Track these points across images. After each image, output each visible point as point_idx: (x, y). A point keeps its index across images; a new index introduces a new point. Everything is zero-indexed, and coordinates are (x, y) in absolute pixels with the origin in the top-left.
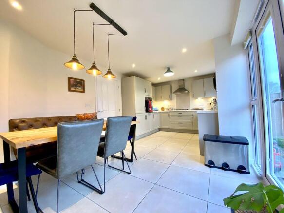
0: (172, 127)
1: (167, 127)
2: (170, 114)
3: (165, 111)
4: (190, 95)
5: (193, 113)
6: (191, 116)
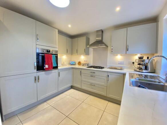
4: (107, 50)
5: (109, 74)
6: (105, 78)
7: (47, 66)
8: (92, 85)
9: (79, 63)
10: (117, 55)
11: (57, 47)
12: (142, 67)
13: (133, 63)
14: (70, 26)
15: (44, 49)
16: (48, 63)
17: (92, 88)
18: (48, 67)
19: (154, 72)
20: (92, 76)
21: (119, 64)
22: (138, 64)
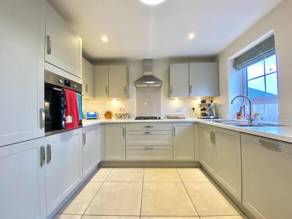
0: (131, 157)
1: (120, 158)
2: (128, 128)
3: (114, 120)
4: (160, 92)
5: (174, 125)
6: (170, 133)
7: (69, 119)
8: (148, 148)
9: (108, 115)
10: (174, 99)
11: (81, 77)
12: (207, 113)
13: (194, 109)
14: (105, 39)
15: (60, 77)
16: (73, 112)
17: (149, 154)
18: (71, 122)
19: (218, 118)
20: (147, 133)
21: (176, 111)
22: (201, 110)
